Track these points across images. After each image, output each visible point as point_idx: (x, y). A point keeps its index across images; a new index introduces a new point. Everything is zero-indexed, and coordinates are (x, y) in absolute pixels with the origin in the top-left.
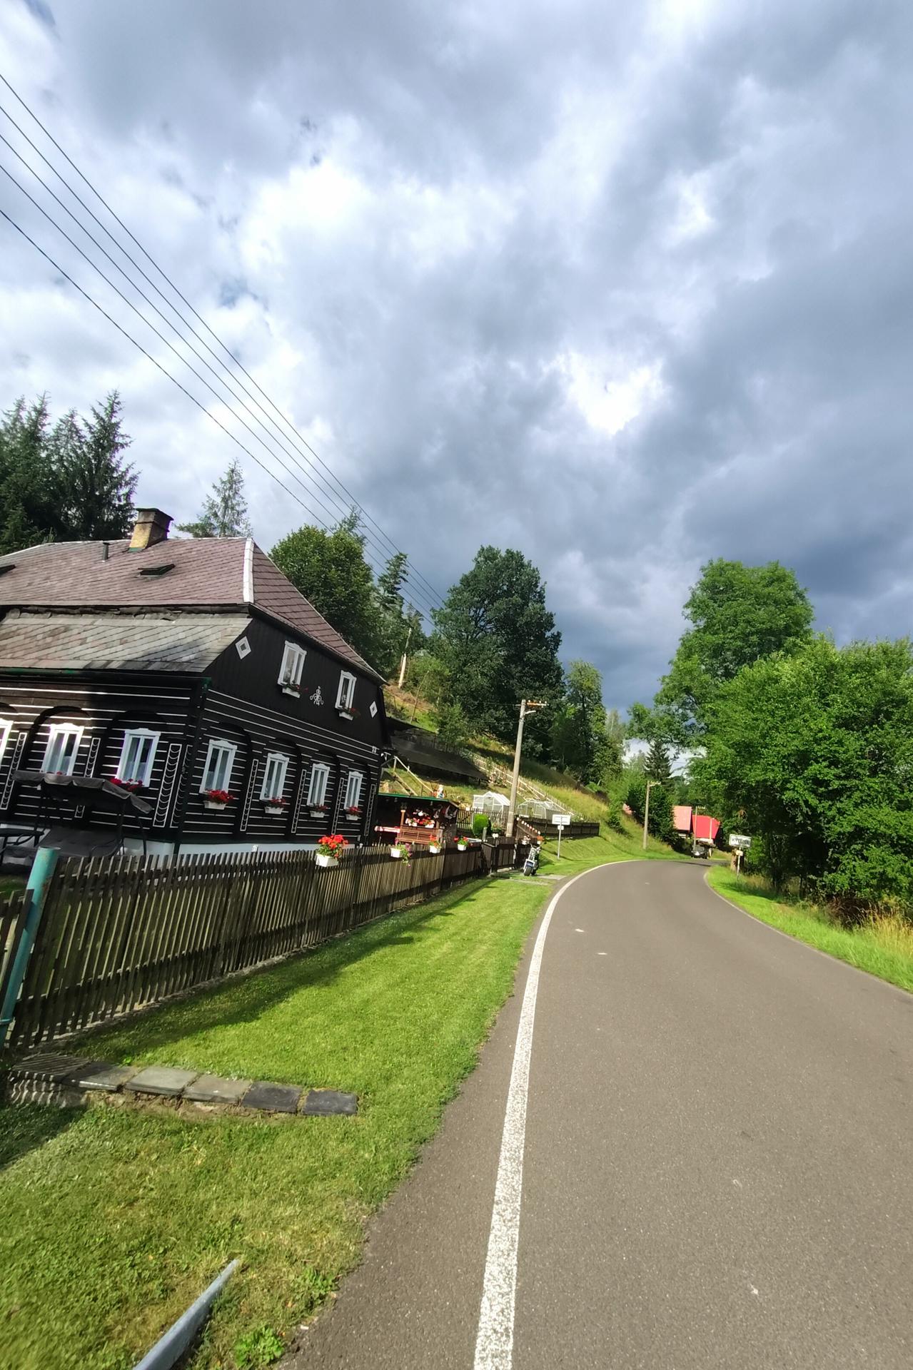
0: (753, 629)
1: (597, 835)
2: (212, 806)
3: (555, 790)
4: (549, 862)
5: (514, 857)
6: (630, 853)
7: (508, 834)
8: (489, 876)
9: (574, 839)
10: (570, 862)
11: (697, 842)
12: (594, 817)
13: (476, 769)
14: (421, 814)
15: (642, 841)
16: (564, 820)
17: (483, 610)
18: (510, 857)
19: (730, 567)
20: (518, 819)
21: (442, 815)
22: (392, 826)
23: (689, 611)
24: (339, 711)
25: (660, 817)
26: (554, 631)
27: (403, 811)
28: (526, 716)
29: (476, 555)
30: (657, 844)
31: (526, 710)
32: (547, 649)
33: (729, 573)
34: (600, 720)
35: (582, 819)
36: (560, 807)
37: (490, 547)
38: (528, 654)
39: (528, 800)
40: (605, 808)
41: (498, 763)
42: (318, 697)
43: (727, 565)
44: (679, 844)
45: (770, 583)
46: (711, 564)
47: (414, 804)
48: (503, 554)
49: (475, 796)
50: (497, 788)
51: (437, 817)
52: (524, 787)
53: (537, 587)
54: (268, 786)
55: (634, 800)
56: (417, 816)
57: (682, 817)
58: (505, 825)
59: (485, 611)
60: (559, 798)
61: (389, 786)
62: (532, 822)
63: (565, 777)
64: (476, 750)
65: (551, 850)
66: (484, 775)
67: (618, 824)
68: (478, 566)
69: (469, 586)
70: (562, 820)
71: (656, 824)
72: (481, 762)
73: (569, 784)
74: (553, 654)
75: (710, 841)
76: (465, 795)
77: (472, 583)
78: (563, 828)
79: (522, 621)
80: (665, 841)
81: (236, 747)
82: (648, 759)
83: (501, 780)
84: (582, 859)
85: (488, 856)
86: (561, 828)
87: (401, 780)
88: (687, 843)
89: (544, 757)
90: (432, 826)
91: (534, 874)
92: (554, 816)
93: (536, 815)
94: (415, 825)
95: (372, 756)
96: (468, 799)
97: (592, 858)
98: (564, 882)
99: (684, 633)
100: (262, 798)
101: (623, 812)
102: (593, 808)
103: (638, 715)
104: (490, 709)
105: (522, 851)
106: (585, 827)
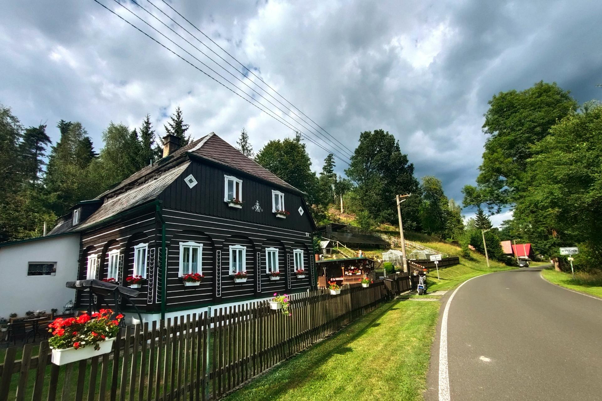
0: (535, 124)
1: (459, 263)
2: (188, 284)
3: (428, 244)
4: (434, 283)
5: (411, 283)
6: (481, 271)
7: (405, 270)
8: (395, 299)
9: (446, 268)
10: (447, 281)
11: (519, 259)
12: (454, 254)
13: (384, 241)
14: (352, 268)
15: (486, 263)
16: (437, 258)
17: (369, 163)
18: (408, 284)
19: (509, 95)
20: (409, 262)
21: (364, 266)
22: (340, 277)
23: (486, 129)
24: (275, 214)
25: (493, 248)
26: (409, 164)
27: (343, 268)
28: (401, 204)
29: (359, 138)
30: (495, 263)
31: (400, 200)
32: (407, 174)
33: (509, 98)
34: (445, 204)
35: (447, 256)
36: (433, 252)
37: (365, 132)
38: (398, 179)
39: (414, 251)
40: (459, 249)
41: (394, 236)
42: (258, 207)
43: (506, 95)
44: (509, 261)
45: (540, 95)
46: (495, 98)
47: (348, 263)
48: (373, 133)
49: (383, 253)
50: (396, 248)
51: (362, 268)
52: (411, 246)
53: (394, 144)
54: (234, 265)
55: (476, 242)
56: (351, 270)
57: (506, 247)
58: (403, 266)
59: (371, 164)
60: (432, 248)
61: (336, 256)
62: (418, 262)
63: (433, 238)
64: (382, 232)
65: (434, 276)
66: (388, 243)
67: (469, 256)
68: (362, 142)
69: (359, 154)
70: (436, 258)
71: (492, 253)
72: (384, 237)
73: (436, 240)
74: (411, 175)
75: (526, 257)
76: (378, 254)
77: (361, 151)
78: (438, 262)
79: (390, 163)
80: (500, 261)
81: (202, 245)
82: (477, 221)
83: (397, 244)
84: (454, 278)
85: (390, 287)
86: (436, 263)
87: (342, 252)
88: (514, 260)
89: (418, 229)
90: (360, 274)
91: (425, 293)
92: (431, 256)
93: (420, 258)
94: (351, 274)
95: (307, 238)
96: (380, 256)
97: (459, 277)
98: (447, 296)
99: (486, 141)
100: (231, 273)
101: (470, 249)
102: (453, 250)
103: (469, 192)
104: (384, 210)
105: (415, 280)
106: (451, 260)
